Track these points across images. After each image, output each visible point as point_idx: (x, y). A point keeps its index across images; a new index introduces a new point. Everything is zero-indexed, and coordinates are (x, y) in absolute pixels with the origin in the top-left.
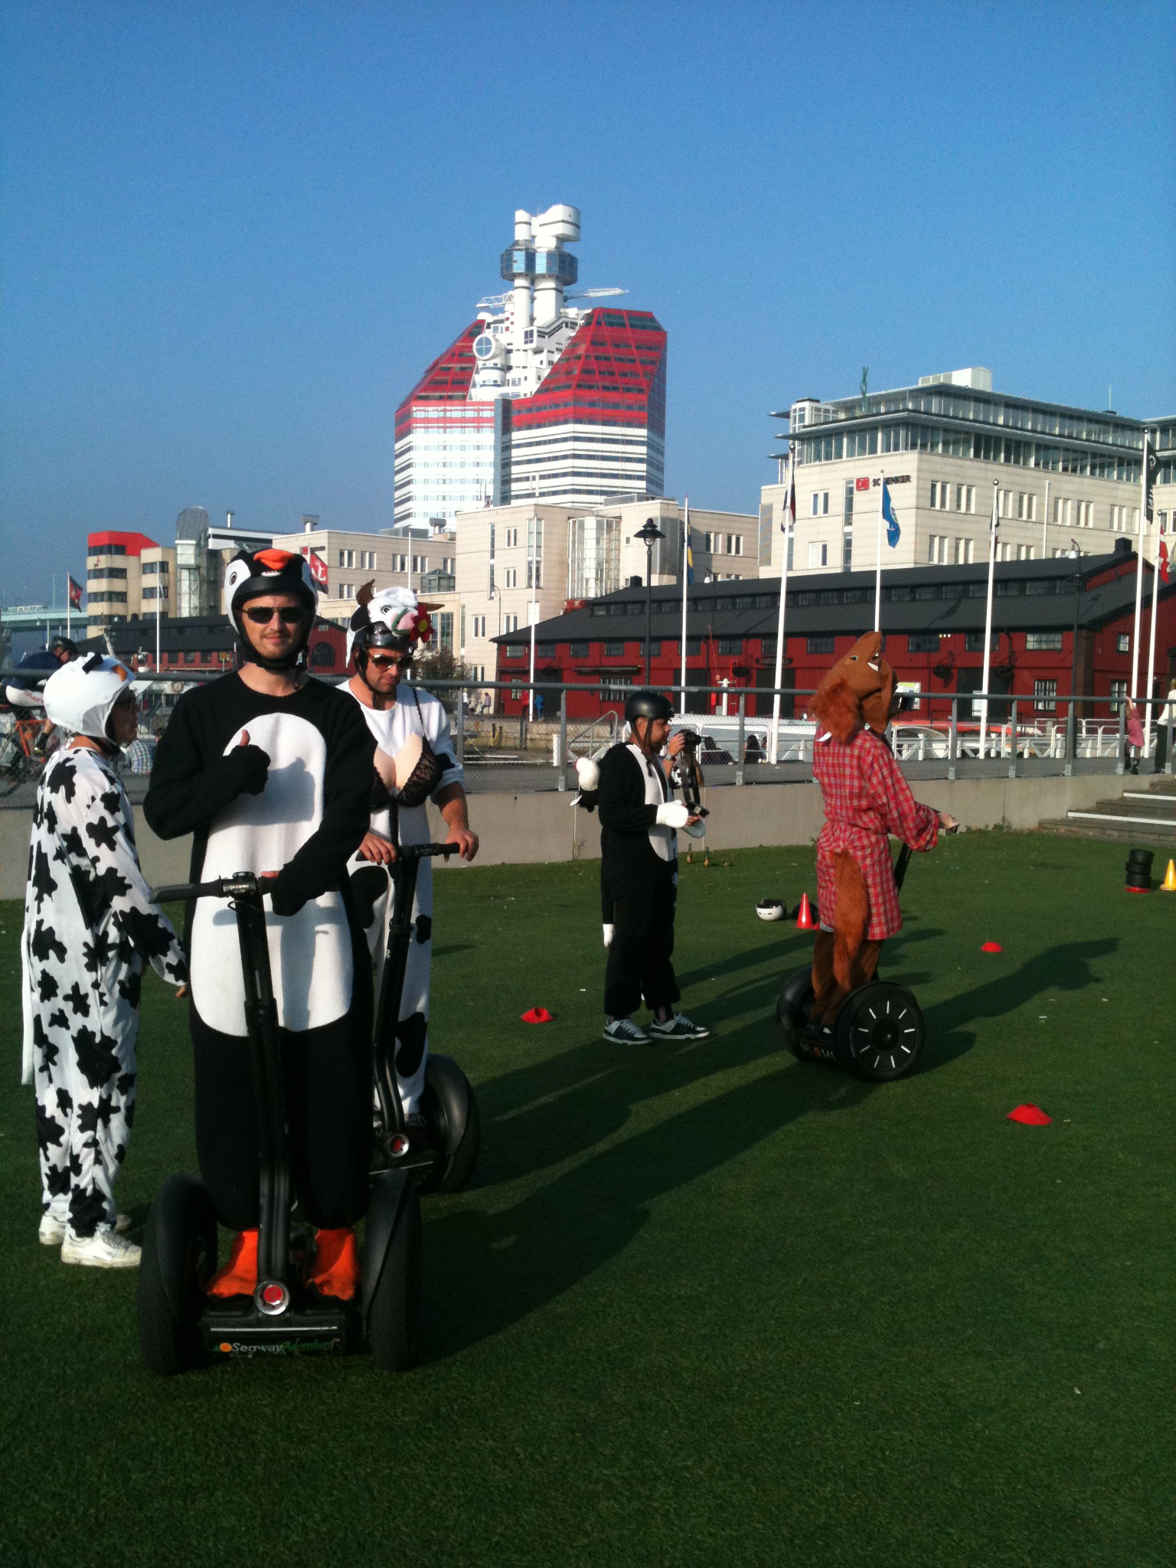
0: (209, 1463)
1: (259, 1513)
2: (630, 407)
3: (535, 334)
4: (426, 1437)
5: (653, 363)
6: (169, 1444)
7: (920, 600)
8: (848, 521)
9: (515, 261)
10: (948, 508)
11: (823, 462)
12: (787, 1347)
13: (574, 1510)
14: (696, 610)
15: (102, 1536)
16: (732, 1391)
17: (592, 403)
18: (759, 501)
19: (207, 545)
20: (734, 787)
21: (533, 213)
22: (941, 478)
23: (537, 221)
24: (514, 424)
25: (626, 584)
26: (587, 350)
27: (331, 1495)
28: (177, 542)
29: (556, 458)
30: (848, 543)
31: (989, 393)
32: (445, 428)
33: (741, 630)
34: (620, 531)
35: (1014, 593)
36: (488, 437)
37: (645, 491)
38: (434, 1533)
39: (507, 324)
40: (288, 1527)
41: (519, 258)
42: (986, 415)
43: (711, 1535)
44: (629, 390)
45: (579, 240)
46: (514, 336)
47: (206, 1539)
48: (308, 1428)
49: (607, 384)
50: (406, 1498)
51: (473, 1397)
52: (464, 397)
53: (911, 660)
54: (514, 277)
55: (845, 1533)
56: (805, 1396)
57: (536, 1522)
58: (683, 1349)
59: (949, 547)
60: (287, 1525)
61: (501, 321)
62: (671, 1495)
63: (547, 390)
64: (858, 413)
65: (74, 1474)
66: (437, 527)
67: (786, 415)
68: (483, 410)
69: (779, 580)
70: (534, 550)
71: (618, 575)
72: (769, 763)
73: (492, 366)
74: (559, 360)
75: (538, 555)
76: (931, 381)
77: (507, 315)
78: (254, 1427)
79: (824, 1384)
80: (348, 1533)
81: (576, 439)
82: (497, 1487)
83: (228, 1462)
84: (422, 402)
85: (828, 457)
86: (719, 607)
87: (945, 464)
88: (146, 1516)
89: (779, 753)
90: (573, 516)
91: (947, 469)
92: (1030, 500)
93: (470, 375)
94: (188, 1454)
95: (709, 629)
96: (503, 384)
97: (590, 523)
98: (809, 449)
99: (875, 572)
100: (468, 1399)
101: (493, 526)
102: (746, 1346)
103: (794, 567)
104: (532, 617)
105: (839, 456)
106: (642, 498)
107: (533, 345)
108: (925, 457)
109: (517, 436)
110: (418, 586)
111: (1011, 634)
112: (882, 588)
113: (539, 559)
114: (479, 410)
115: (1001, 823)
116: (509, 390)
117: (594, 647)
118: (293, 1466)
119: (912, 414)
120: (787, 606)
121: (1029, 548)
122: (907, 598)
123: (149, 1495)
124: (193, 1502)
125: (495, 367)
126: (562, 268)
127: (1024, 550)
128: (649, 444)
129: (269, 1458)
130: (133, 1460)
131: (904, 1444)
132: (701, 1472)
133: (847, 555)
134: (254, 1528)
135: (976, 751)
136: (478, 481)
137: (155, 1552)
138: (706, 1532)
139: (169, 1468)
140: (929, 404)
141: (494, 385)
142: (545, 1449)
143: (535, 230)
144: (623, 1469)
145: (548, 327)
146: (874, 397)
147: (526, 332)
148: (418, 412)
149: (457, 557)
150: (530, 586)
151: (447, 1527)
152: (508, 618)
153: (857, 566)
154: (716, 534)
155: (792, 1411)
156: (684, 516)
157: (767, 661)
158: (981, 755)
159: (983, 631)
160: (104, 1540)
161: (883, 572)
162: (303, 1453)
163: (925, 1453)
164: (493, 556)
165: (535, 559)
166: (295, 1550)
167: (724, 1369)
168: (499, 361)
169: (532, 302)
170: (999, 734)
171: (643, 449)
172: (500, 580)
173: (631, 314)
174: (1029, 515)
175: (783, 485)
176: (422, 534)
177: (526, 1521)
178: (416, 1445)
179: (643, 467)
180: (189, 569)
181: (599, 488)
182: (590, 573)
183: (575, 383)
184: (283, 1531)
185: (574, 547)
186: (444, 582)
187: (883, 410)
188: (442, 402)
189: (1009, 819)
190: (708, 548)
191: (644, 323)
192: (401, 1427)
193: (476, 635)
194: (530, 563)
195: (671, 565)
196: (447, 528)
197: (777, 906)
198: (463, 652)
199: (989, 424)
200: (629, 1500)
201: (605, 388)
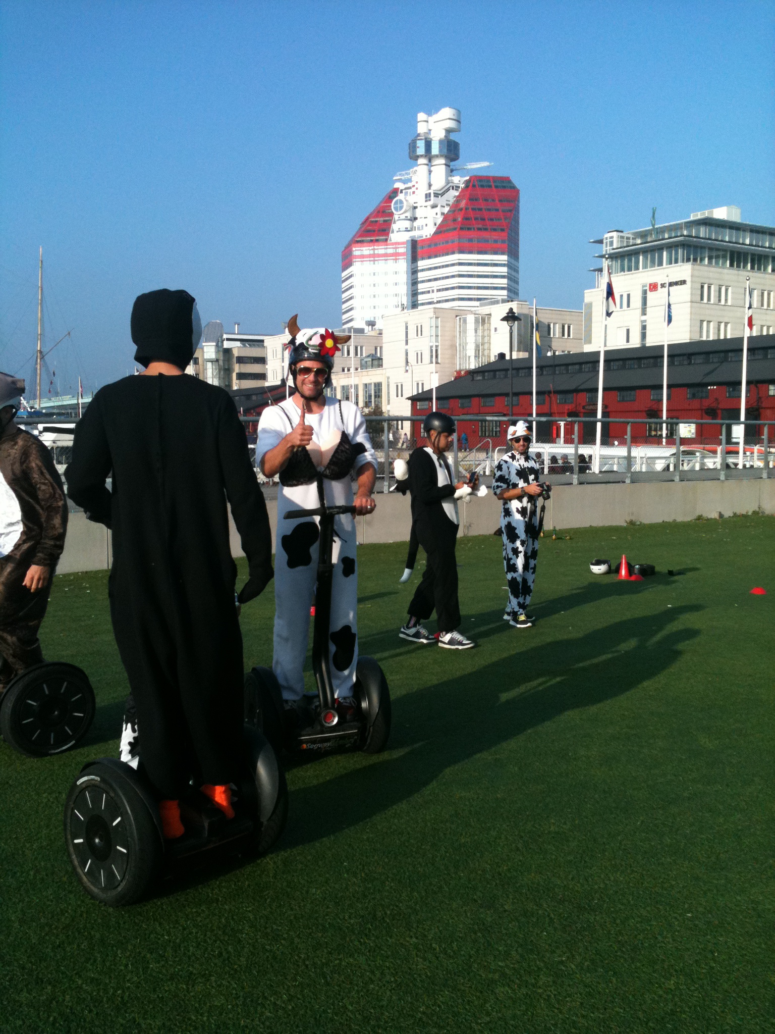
0: (206, 956)
1: (242, 994)
2: (496, 241)
3: (432, 195)
4: (366, 935)
5: (511, 211)
6: (178, 941)
7: (694, 364)
8: (644, 313)
9: (418, 147)
10: (712, 301)
11: (626, 273)
12: (633, 871)
13: (478, 994)
14: (542, 374)
15: (126, 1012)
16: (594, 904)
17: (470, 240)
18: (584, 301)
19: (223, 345)
20: (571, 486)
21: (429, 114)
22: (707, 281)
23: (431, 119)
24: (419, 257)
25: (495, 358)
26: (466, 204)
27: (296, 980)
28: (204, 344)
29: (447, 277)
30: (644, 328)
31: (739, 223)
32: (374, 261)
33: (573, 387)
34: (490, 323)
35: (760, 357)
36: (402, 265)
37: (506, 297)
38: (372, 1011)
39: (413, 189)
40: (263, 1006)
41: (421, 145)
42: (737, 238)
43: (583, 1016)
44: (495, 230)
45: (460, 131)
46: (418, 198)
47: (202, 1015)
48: (280, 928)
49: (480, 226)
50: (351, 983)
51: (401, 905)
52: (386, 240)
53: (689, 405)
54: (416, 158)
55: (688, 1018)
56: (649, 909)
57: (450, 1003)
58: (555, 871)
59: (714, 328)
60: (262, 1003)
61: (410, 188)
62: (551, 983)
63: (441, 232)
64: (649, 239)
65: (108, 964)
66: (370, 327)
67: (601, 242)
68: (398, 248)
69: (599, 353)
70: (434, 338)
71: (490, 353)
72: (594, 473)
73: (404, 218)
74: (448, 212)
75: (437, 341)
76: (699, 216)
77: (413, 183)
78: (240, 928)
79: (663, 900)
80: (308, 1011)
81: (460, 264)
82: (420, 975)
83: (220, 954)
84: (359, 244)
85: (630, 269)
86: (557, 372)
87: (710, 272)
88: (158, 996)
89: (601, 465)
90: (459, 315)
91: (711, 275)
92: (769, 294)
93: (390, 225)
94: (191, 948)
95: (551, 387)
96: (411, 230)
97: (471, 319)
98: (616, 264)
99: (663, 346)
100: (397, 906)
101: (406, 324)
102: (601, 869)
103: (607, 344)
104: (432, 382)
105: (637, 268)
106: (504, 301)
107: (431, 203)
108: (697, 267)
109: (421, 264)
110: (359, 366)
111: (758, 385)
112: (668, 356)
113: (437, 344)
114: (396, 248)
115: (757, 510)
116: (416, 234)
117: (475, 400)
118: (268, 957)
119: (687, 238)
120: (604, 371)
121: (768, 327)
122: (686, 363)
123: (162, 980)
124: (193, 986)
125: (406, 219)
126: (449, 150)
127: (765, 329)
128: (509, 265)
129: (250, 951)
130: (151, 953)
131: (728, 948)
132: (573, 966)
133: (644, 336)
134: (237, 1006)
135: (736, 465)
136: (396, 295)
137: (164, 1024)
138: (579, 1015)
139: (177, 959)
140: (698, 231)
141: (405, 231)
142: (455, 945)
143: (431, 125)
144: (514, 962)
145: (440, 190)
146: (660, 228)
147: (426, 195)
148: (357, 251)
149: (384, 345)
150: (431, 362)
151: (382, 1006)
152: (418, 384)
153: (650, 342)
154: (554, 324)
155: (639, 920)
156: (533, 312)
157: (591, 407)
158: (740, 467)
159: (740, 383)
160: (127, 1015)
161: (669, 346)
162: (275, 948)
163: (746, 955)
164: (407, 343)
165: (434, 344)
166: (267, 1023)
167: (586, 886)
168: (409, 215)
169: (430, 174)
170: (752, 453)
171: (505, 269)
172: (412, 359)
173: (495, 179)
174: (769, 305)
175: (599, 289)
176: (361, 331)
177: (442, 1002)
178: (360, 941)
179: (505, 281)
180: (212, 362)
181: (476, 297)
182: (471, 351)
183: (458, 226)
184: (259, 1008)
185: (460, 335)
186: (376, 362)
187: (666, 236)
188: (371, 244)
189: (763, 507)
190: (549, 333)
191: (504, 185)
192: (348, 928)
193: (397, 396)
194: (431, 347)
195: (525, 345)
196: (376, 327)
197: (604, 564)
198: (389, 407)
199: (740, 244)
200: (519, 987)
201: (479, 229)
